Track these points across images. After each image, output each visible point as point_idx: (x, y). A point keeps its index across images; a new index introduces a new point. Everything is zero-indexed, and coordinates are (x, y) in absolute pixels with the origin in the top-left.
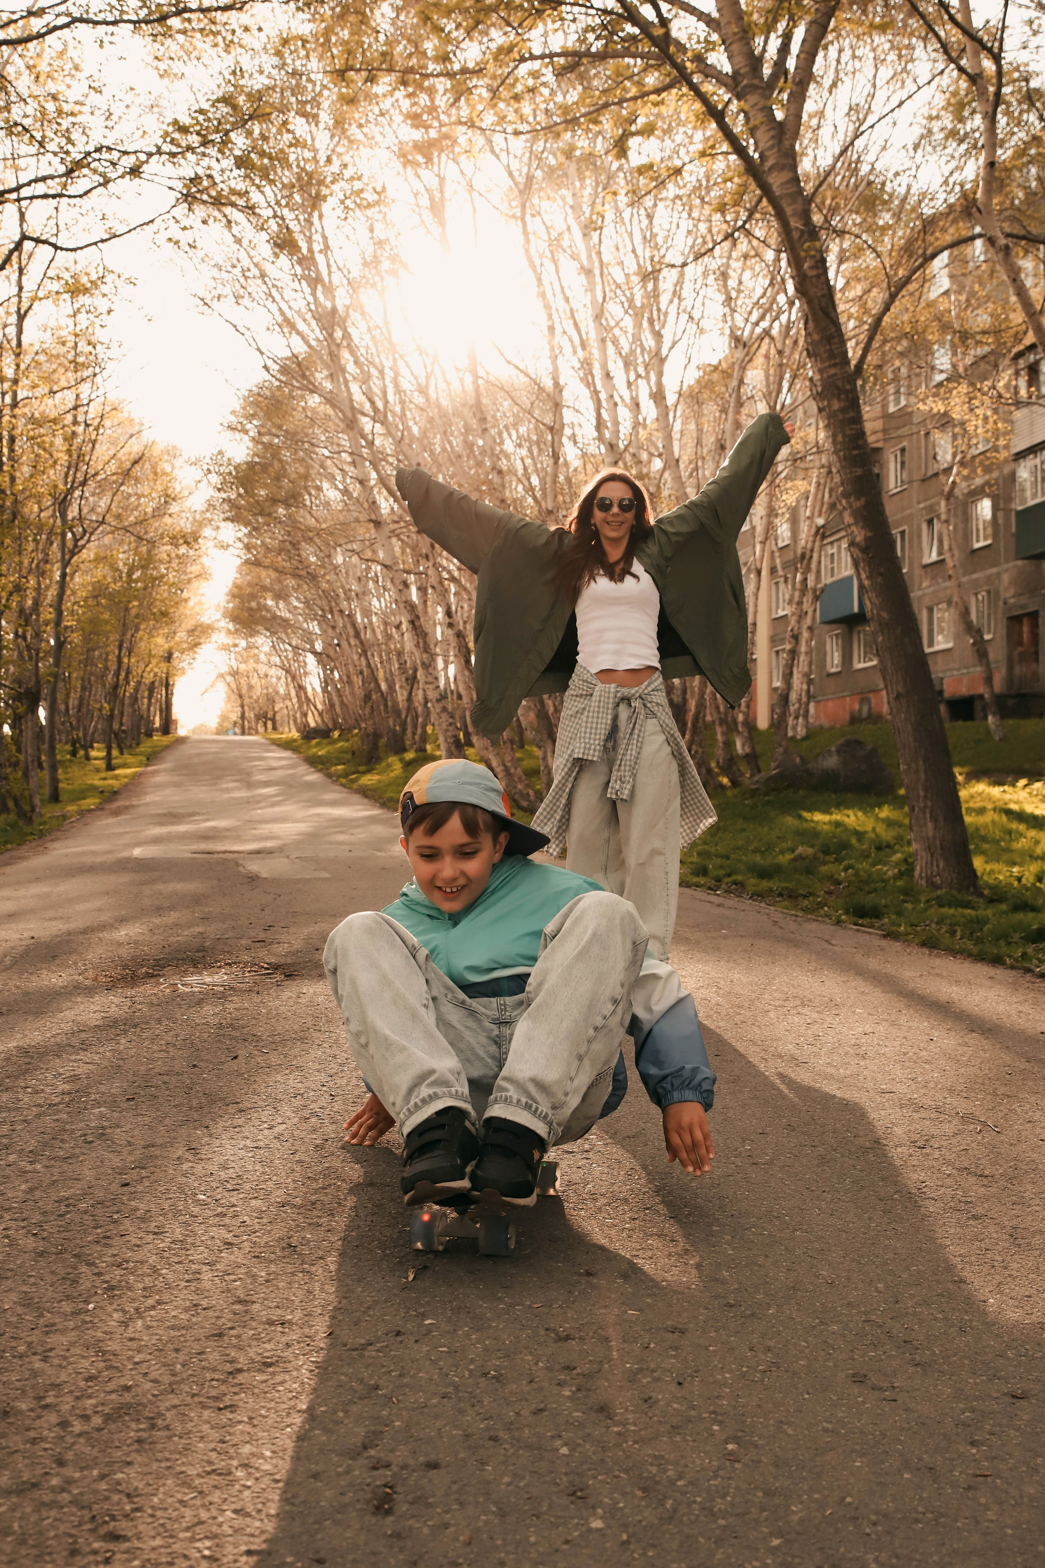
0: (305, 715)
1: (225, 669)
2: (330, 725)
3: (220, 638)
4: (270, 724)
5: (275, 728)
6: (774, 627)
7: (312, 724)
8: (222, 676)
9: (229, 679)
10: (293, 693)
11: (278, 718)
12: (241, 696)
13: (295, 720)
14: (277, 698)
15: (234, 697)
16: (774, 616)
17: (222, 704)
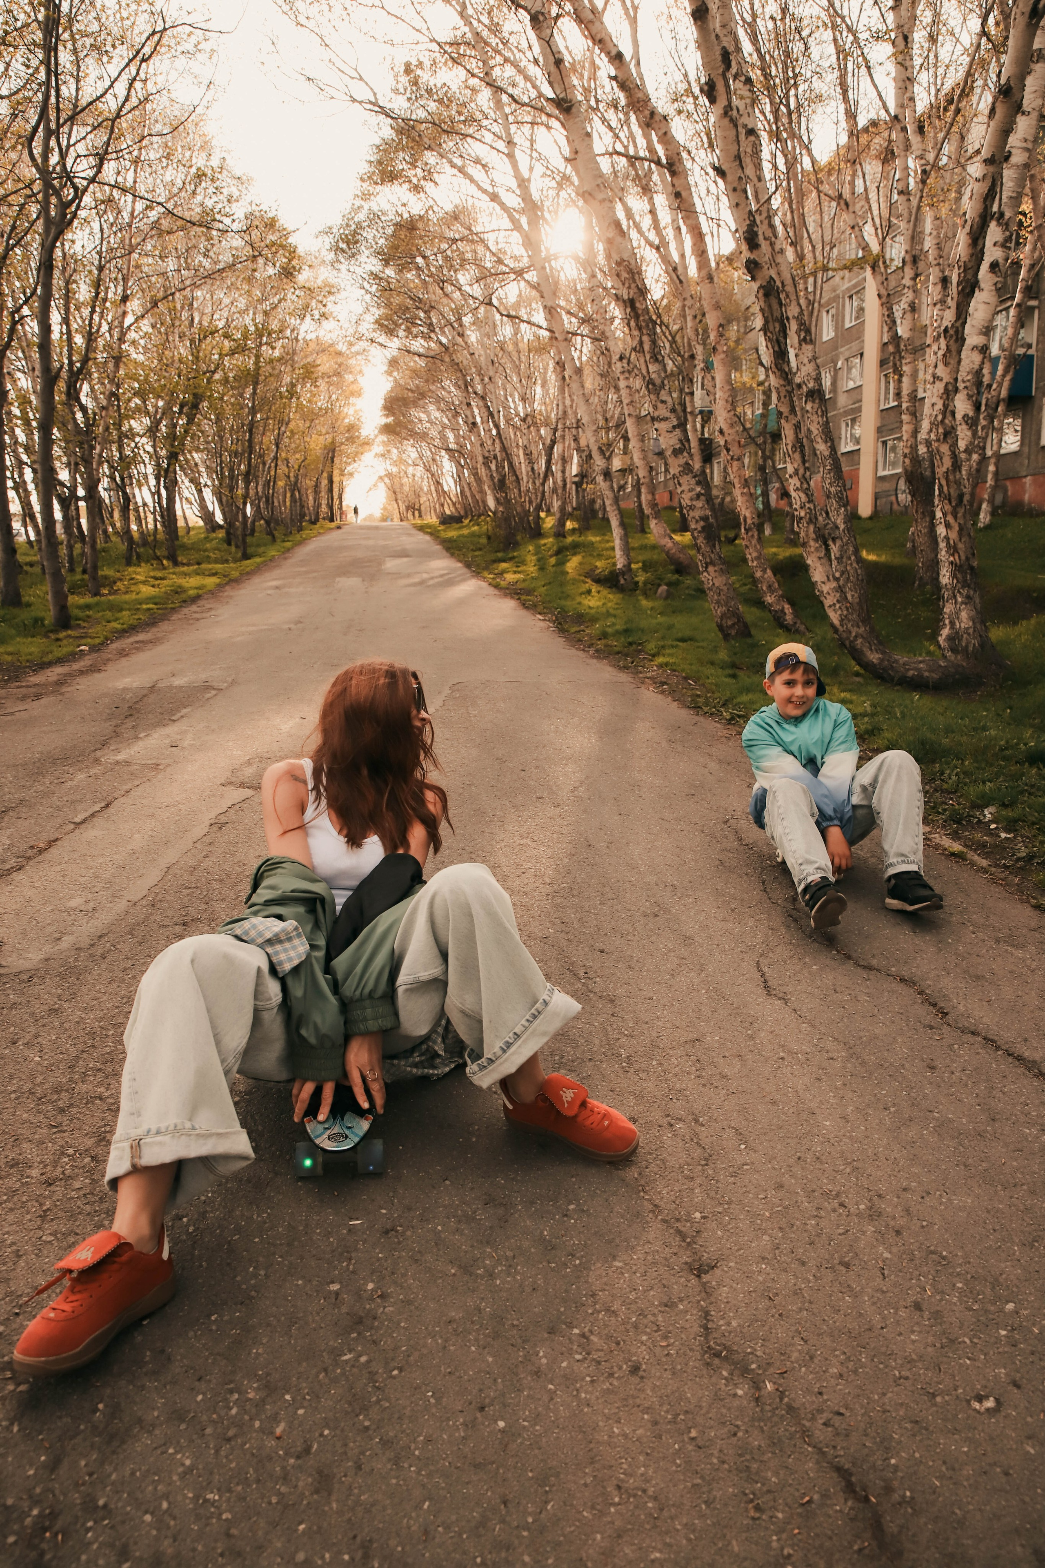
0: (443, 505)
1: (383, 473)
2: (462, 513)
3: (378, 449)
4: (417, 513)
5: (420, 516)
6: (882, 418)
7: (448, 512)
8: (381, 478)
9: (387, 480)
10: (433, 488)
11: (423, 508)
12: (395, 493)
13: (435, 510)
14: (421, 494)
15: (391, 493)
16: (882, 407)
17: (384, 500)
